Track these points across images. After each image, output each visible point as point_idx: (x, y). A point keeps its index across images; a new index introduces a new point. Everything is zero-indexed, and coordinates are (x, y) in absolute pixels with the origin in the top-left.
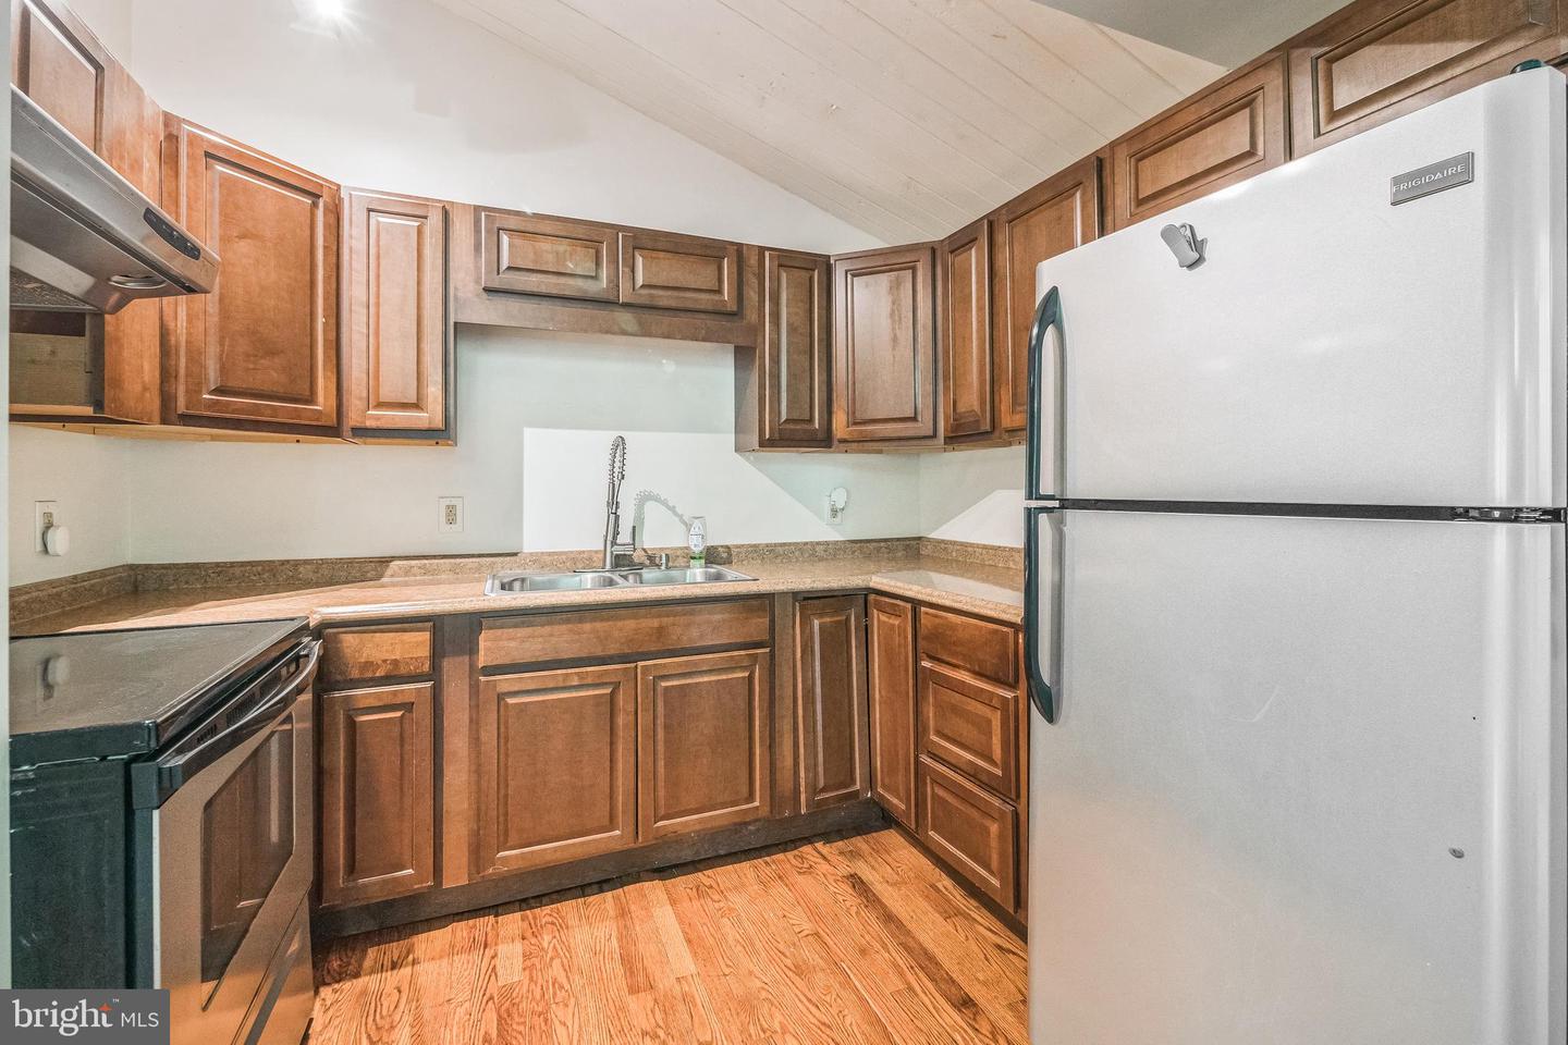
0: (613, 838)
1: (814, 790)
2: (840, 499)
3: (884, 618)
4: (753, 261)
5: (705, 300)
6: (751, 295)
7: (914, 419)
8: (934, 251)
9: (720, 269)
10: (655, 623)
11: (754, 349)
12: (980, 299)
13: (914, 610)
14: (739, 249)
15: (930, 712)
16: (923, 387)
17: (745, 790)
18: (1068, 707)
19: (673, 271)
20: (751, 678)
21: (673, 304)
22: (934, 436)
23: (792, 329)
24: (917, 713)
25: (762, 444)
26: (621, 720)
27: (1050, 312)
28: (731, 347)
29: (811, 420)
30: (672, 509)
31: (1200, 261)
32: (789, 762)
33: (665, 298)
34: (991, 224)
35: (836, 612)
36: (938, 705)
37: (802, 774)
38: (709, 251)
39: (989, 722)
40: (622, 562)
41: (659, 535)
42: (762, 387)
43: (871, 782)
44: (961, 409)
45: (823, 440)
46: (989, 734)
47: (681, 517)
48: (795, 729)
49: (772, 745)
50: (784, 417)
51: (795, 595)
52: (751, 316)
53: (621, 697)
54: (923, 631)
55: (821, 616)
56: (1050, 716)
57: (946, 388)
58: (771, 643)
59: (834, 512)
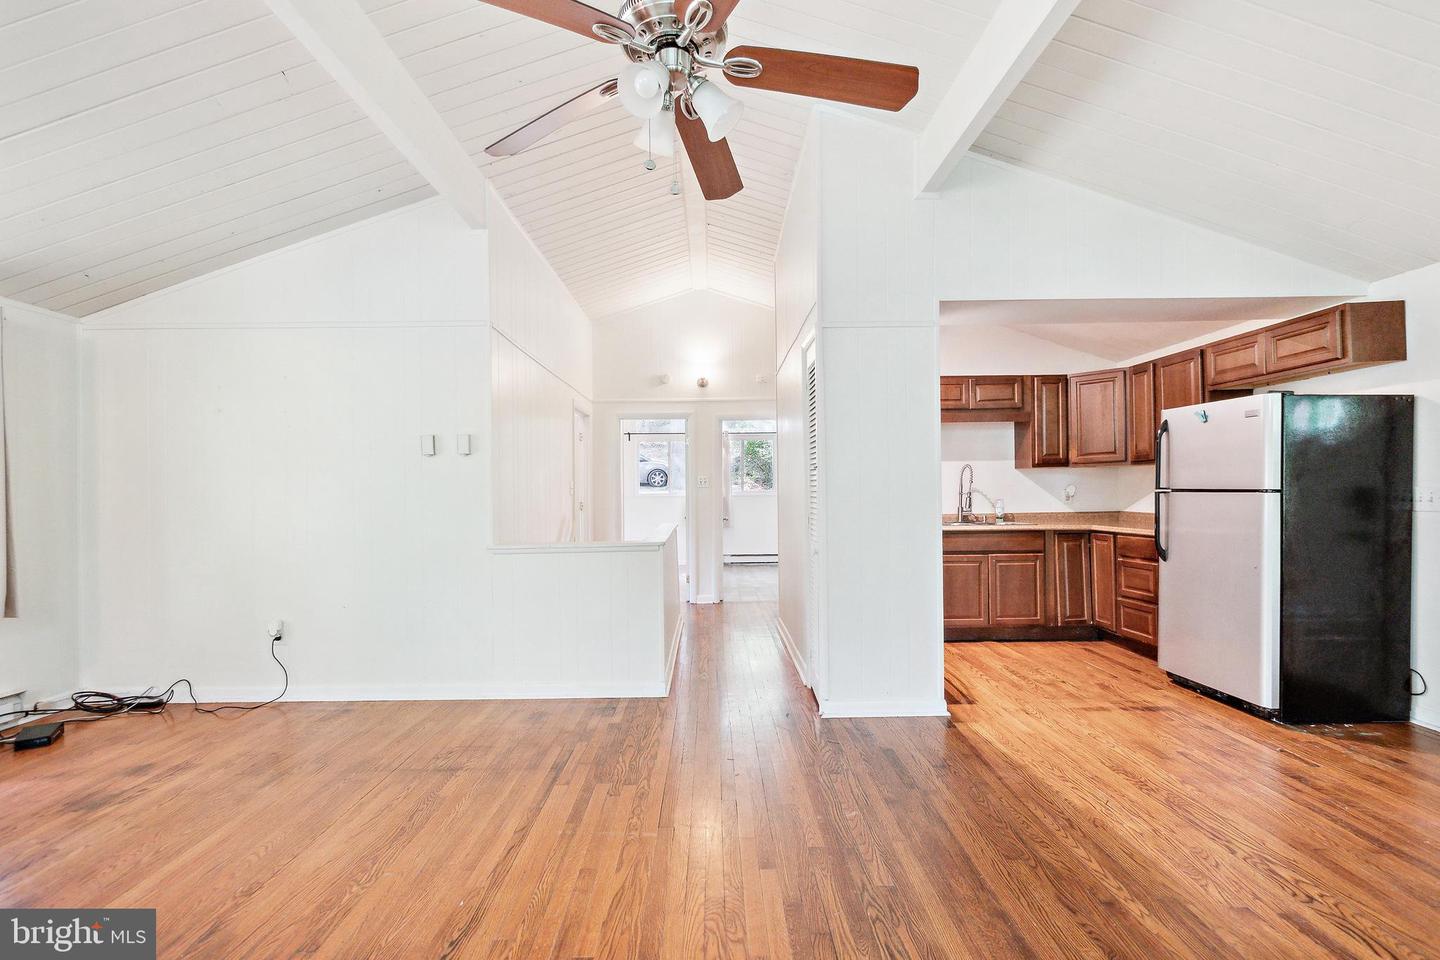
0: (981, 621)
1: (1064, 615)
2: (1071, 491)
3: (1099, 542)
4: (1029, 383)
5: (1007, 404)
6: (1028, 398)
7: (1114, 453)
8: (1125, 372)
9: (1014, 389)
10: (996, 539)
11: (1028, 422)
12: (1149, 399)
13: (1115, 538)
14: (1022, 377)
15: (1123, 580)
16: (1120, 438)
17: (1033, 611)
18: (1171, 555)
19: (993, 392)
20: (1035, 565)
21: (993, 407)
22: (1126, 460)
23: (1048, 412)
24: (1116, 580)
25: (1034, 466)
26: (983, 576)
27: (1165, 427)
28: (1013, 423)
29: (1058, 454)
30: (985, 496)
31: (1206, 421)
32: (1052, 603)
33: (990, 405)
34: (1155, 366)
35: (1076, 540)
36: (1126, 576)
37: (1059, 608)
38: (1009, 381)
39: (1148, 576)
40: (965, 520)
41: (980, 508)
42: (1034, 440)
43: (1093, 617)
44: (1140, 447)
45: (1065, 463)
46: (1148, 581)
47: (989, 499)
48: (1056, 589)
49: (1045, 593)
50: (1045, 453)
51: (1055, 532)
52: (1028, 408)
53: (983, 566)
54: (1119, 545)
55: (1067, 541)
56: (1165, 560)
57: (1132, 440)
58: (1044, 551)
59: (1068, 498)
